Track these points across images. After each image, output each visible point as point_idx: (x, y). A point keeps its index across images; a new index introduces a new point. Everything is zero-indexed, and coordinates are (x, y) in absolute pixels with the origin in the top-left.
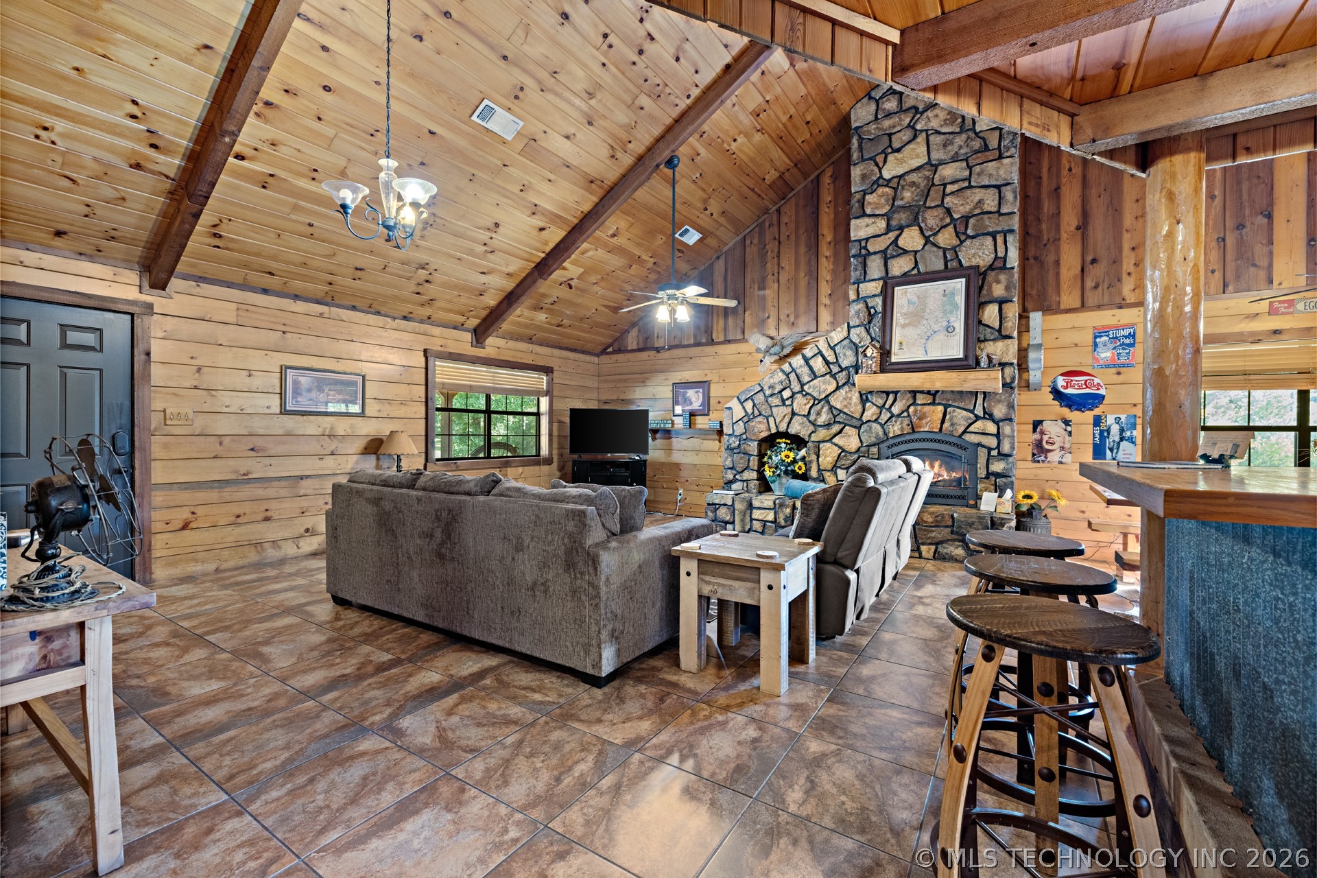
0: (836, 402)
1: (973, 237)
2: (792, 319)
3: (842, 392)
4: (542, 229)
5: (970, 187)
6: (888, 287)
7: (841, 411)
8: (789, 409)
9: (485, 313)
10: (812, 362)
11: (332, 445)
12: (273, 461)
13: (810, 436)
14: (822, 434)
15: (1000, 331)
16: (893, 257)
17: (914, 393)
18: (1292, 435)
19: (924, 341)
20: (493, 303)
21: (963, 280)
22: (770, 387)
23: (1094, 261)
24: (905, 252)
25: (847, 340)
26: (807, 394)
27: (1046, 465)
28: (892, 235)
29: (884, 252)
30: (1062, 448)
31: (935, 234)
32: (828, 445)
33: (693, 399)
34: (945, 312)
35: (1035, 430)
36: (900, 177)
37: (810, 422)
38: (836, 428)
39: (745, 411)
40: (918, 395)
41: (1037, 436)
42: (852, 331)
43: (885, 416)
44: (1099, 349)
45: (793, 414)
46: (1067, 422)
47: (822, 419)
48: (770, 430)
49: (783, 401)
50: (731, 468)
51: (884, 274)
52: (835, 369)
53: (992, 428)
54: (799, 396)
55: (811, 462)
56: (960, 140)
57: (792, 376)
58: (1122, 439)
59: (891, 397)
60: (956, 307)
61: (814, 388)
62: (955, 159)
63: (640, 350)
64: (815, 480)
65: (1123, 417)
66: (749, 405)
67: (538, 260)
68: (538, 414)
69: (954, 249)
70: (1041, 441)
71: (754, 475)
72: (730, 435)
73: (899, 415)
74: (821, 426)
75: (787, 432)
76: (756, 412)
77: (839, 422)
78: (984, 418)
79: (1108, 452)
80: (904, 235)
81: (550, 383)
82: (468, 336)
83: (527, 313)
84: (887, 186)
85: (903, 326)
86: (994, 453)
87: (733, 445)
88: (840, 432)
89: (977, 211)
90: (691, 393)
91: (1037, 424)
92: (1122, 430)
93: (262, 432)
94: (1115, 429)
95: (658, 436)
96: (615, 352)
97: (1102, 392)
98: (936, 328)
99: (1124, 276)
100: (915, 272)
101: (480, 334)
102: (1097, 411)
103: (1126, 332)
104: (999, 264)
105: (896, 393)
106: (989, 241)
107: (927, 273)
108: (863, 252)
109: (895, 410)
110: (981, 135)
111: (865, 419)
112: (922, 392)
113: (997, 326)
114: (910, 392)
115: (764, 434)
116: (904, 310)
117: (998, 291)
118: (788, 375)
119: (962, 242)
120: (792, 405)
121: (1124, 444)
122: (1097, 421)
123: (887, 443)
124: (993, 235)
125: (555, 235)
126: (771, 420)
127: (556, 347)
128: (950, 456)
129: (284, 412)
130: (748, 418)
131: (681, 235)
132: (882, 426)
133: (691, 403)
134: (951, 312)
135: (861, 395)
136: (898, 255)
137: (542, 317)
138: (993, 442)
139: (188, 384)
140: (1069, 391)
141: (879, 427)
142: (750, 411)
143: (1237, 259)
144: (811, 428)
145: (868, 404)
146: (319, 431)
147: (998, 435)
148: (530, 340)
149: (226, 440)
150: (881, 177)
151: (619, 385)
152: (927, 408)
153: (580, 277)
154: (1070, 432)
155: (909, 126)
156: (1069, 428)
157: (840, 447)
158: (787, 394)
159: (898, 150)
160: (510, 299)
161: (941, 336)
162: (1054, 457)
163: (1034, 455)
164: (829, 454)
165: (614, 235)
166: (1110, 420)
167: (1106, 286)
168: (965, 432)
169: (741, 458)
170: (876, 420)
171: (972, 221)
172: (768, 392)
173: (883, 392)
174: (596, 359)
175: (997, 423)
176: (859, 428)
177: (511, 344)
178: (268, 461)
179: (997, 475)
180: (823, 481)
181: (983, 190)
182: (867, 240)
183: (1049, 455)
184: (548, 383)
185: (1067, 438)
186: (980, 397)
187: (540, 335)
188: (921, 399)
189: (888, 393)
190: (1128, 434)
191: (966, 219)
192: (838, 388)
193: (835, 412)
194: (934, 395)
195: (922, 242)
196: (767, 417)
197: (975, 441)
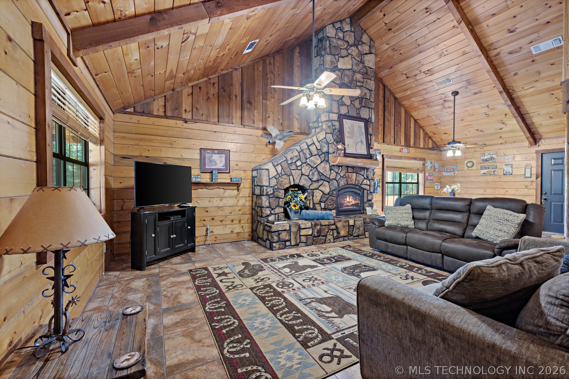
0: (320, 169)
1: (364, 107)
2: (281, 121)
3: (323, 164)
5: (363, 86)
6: (341, 117)
7: (322, 174)
8: (300, 172)
10: (311, 148)
13: (309, 186)
14: (315, 185)
16: (341, 105)
17: (348, 167)
19: (355, 145)
21: (363, 123)
22: (291, 159)
24: (345, 105)
25: (325, 139)
26: (308, 164)
29: (338, 101)
31: (354, 101)
32: (318, 191)
33: (218, 162)
34: (359, 135)
36: (344, 70)
37: (310, 179)
39: (277, 171)
40: (349, 168)
42: (327, 135)
43: (338, 177)
45: (302, 174)
47: (315, 178)
48: (290, 183)
49: (297, 167)
50: (268, 207)
51: (338, 112)
52: (320, 153)
53: (368, 182)
54: (305, 165)
55: (310, 200)
56: (361, 65)
57: (301, 154)
58: (378, 186)
59: (340, 168)
60: (362, 133)
61: (311, 161)
62: (359, 72)
63: (166, 117)
64: (312, 209)
65: (378, 179)
66: (279, 168)
68: (88, 165)
69: (359, 109)
71: (282, 210)
72: (267, 186)
73: (343, 177)
74: (314, 181)
75: (299, 185)
76: (283, 173)
77: (322, 180)
78: (366, 178)
79: (375, 191)
81: (103, 131)
84: (339, 71)
85: (348, 137)
86: (369, 192)
87: (270, 193)
88: (322, 184)
89: (365, 97)
90: (215, 157)
94: (376, 183)
96: (135, 113)
98: (358, 140)
99: (379, 133)
100: (348, 114)
104: (370, 120)
105: (342, 166)
106: (367, 110)
107: (352, 116)
109: (342, 174)
110: (366, 67)
111: (331, 178)
112: (350, 167)
114: (347, 166)
115: (287, 185)
116: (347, 131)
117: (370, 130)
118: (299, 153)
119: (361, 107)
120: (301, 170)
121: (378, 188)
123: (339, 189)
124: (369, 108)
126: (291, 177)
127: (103, 93)
128: (356, 194)
130: (278, 176)
132: (337, 181)
133: (216, 164)
134: (361, 135)
135: (330, 167)
136: (343, 105)
138: (368, 187)
142: (279, 172)
144: (310, 182)
145: (332, 171)
147: (370, 185)
148: (96, 76)
150: (337, 66)
151: (141, 143)
152: (351, 174)
153: (198, 37)
155: (346, 49)
157: (322, 192)
158: (299, 163)
159: (343, 57)
161: (360, 144)
164: (318, 195)
165: (248, 18)
166: (376, 180)
168: (361, 184)
169: (275, 200)
170: (335, 179)
171: (364, 100)
172: (289, 162)
173: (338, 166)
174: (112, 115)
175: (370, 180)
176: (329, 182)
179: (370, 200)
180: (315, 209)
181: (366, 90)
184: (101, 132)
186: (366, 170)
187: (108, 74)
188: (349, 170)
191: (362, 98)
192: (321, 162)
193: (320, 174)
194: (353, 167)
195: (350, 102)
196: (289, 176)
197: (364, 188)
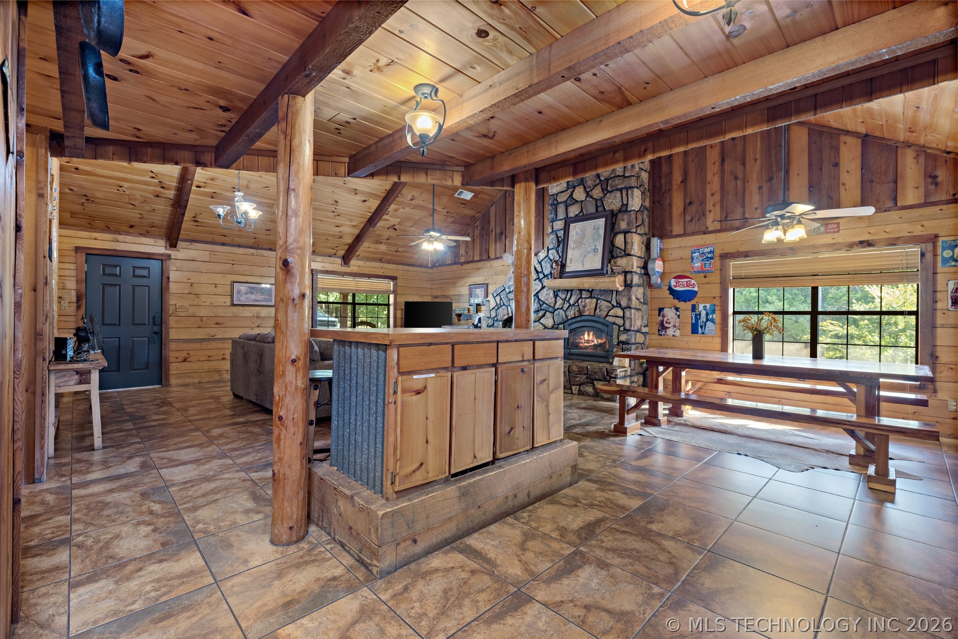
0: (542, 296)
1: (611, 192)
3: (545, 290)
4: (364, 201)
6: (568, 222)
7: (544, 303)
9: (347, 247)
11: (259, 322)
12: (227, 330)
14: (534, 317)
15: (624, 251)
16: (570, 205)
17: (581, 291)
18: (808, 317)
19: (582, 258)
20: (350, 241)
21: (604, 219)
22: (508, 288)
23: (690, 203)
24: (577, 201)
25: (547, 258)
27: (666, 337)
28: (569, 191)
29: (566, 202)
30: (674, 326)
31: (591, 190)
32: (537, 323)
33: (480, 295)
34: (594, 240)
35: (659, 315)
38: (541, 313)
39: (496, 302)
40: (583, 292)
41: (660, 318)
42: (550, 251)
43: (566, 305)
44: (694, 261)
46: (677, 309)
51: (565, 216)
52: (541, 276)
53: (619, 312)
58: (707, 320)
59: (569, 293)
60: (599, 236)
63: (452, 264)
65: (708, 305)
66: (498, 299)
67: (369, 217)
68: (388, 305)
69: (601, 200)
70: (663, 321)
72: (489, 317)
73: (573, 305)
74: (534, 312)
76: (502, 304)
77: (543, 310)
78: (617, 306)
79: (700, 328)
80: (575, 191)
81: (395, 286)
82: (339, 261)
83: (373, 246)
85: (573, 249)
86: (622, 329)
87: (490, 324)
88: (544, 315)
89: (612, 176)
90: (478, 291)
91: (661, 310)
92: (707, 314)
93: (221, 315)
94: (703, 313)
95: (461, 318)
97: (696, 289)
98: (589, 250)
99: (708, 213)
100: (581, 214)
101: (346, 259)
102: (693, 302)
103: (708, 250)
104: (624, 209)
105: (572, 291)
106: (618, 194)
107: (587, 215)
108: (555, 202)
109: (572, 302)
111: (556, 308)
112: (585, 290)
113: (623, 247)
114: (579, 290)
115: (506, 317)
116: (574, 238)
117: (623, 225)
119: (605, 195)
121: (709, 323)
122: (694, 308)
123: (568, 323)
124: (621, 190)
125: (374, 204)
126: (509, 308)
127: (400, 264)
128: (601, 331)
129: (233, 305)
130: (498, 307)
131: (458, 195)
132: (565, 311)
133: (478, 298)
134: (597, 240)
135: (554, 292)
136: (573, 204)
137: (383, 248)
138: (620, 321)
139: (186, 292)
140: (677, 289)
141: (563, 312)
142: (498, 302)
143: (769, 201)
145: (558, 298)
146: (251, 315)
147: (623, 317)
148: (381, 260)
149: (204, 319)
152: (587, 301)
153: (399, 223)
154: (679, 316)
156: (678, 313)
157: (544, 325)
160: (358, 239)
161: (591, 255)
162: (670, 332)
163: (659, 330)
165: (412, 200)
166: (701, 307)
167: (697, 219)
168: (607, 315)
170: (562, 308)
171: (610, 182)
172: (507, 290)
173: (565, 290)
174: (430, 271)
175: (623, 309)
176: (553, 313)
177: (368, 264)
178: (224, 330)
179: (624, 343)
182: (557, 194)
183: (667, 330)
184: (394, 286)
185: (678, 320)
186: (615, 293)
187: (386, 257)
188: (584, 295)
189: (568, 291)
190: (710, 317)
191: (607, 180)
192: (542, 288)
193: (541, 303)
194: (591, 292)
195: (585, 195)
196: (507, 306)
197: (612, 321)
